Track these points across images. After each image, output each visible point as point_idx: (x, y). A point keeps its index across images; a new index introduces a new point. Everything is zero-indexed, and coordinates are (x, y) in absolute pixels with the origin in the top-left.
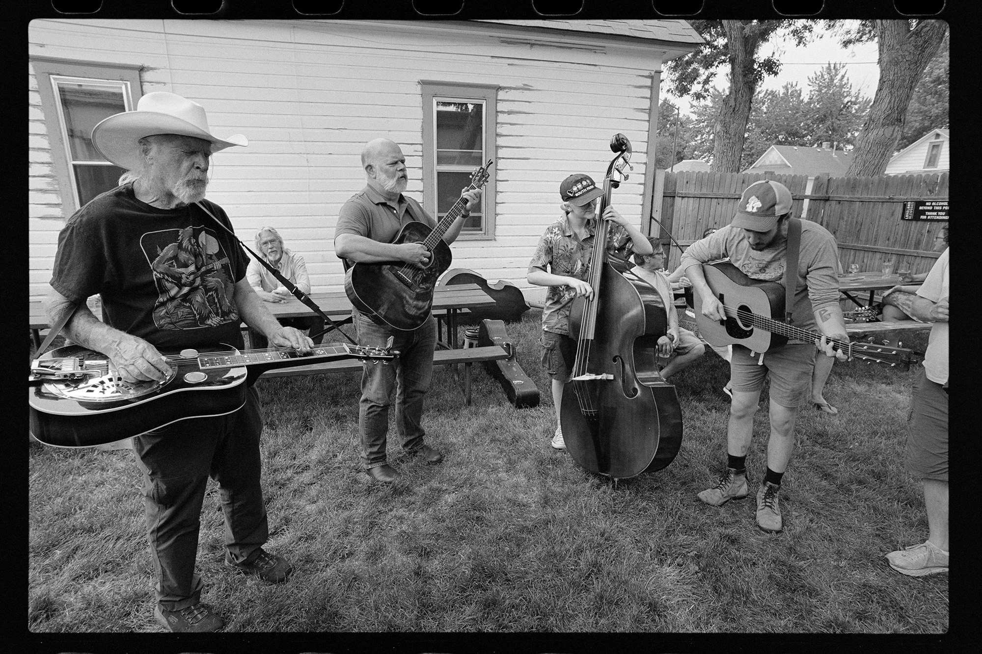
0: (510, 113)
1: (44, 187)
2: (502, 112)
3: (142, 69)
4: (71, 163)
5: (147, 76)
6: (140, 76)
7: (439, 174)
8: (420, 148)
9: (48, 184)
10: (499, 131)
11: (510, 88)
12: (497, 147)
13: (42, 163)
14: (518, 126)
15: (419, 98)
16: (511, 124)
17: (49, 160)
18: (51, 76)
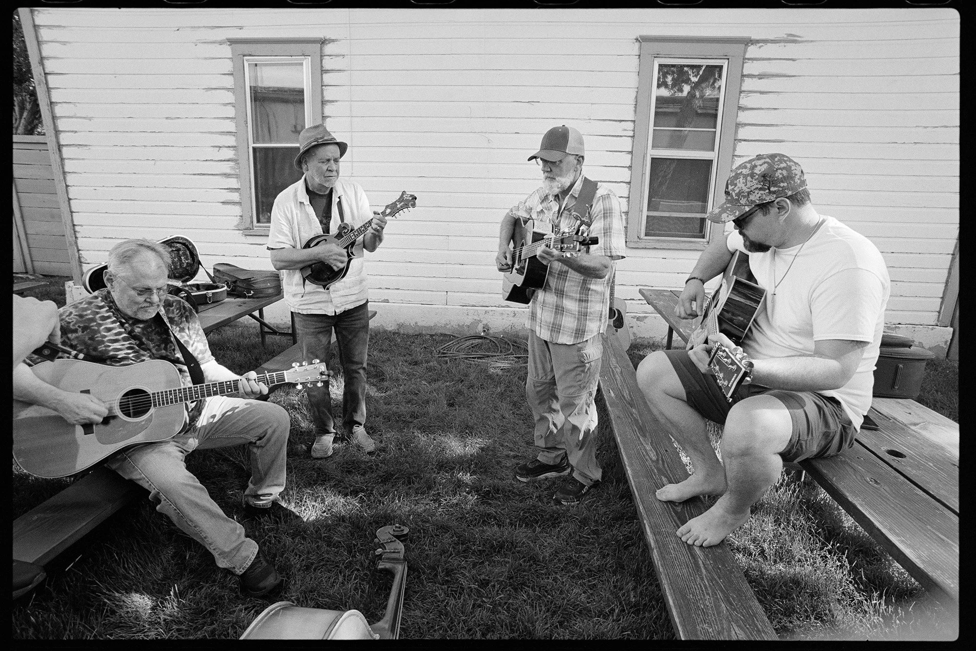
0: (761, 77)
1: (228, 171)
2: (749, 76)
3: (323, 42)
4: (252, 145)
5: (328, 49)
6: (321, 49)
7: (654, 160)
8: (630, 125)
9: (232, 168)
10: (744, 102)
11: (766, 41)
12: (738, 125)
13: (229, 147)
14: (771, 95)
15: (636, 60)
16: (762, 93)
17: (234, 144)
18: (245, 58)
